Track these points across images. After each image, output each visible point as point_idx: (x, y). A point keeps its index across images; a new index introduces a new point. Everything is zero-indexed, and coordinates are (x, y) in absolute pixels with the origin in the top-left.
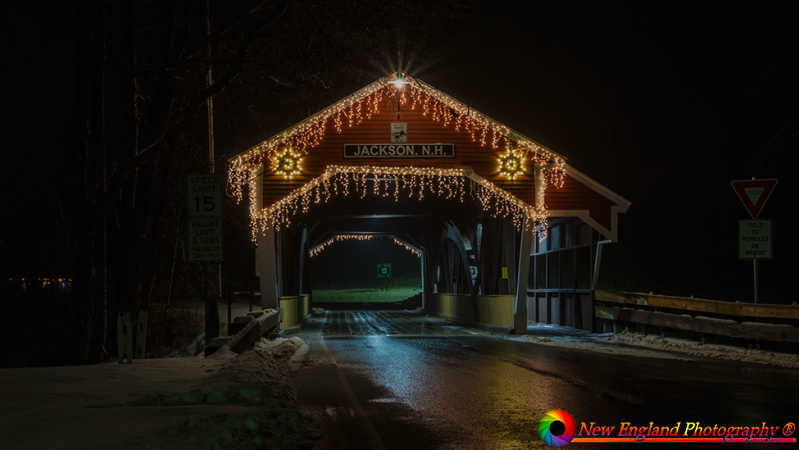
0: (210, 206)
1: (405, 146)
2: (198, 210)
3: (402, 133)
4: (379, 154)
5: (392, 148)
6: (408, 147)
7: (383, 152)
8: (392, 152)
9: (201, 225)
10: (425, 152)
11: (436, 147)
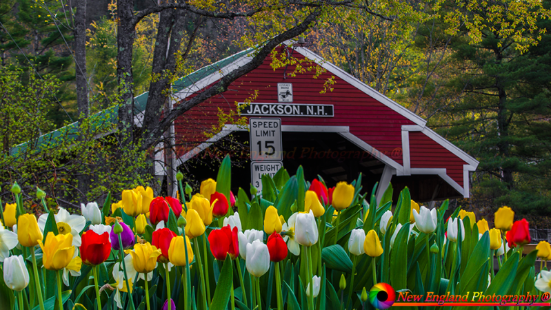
1: (292, 106)
2: (260, 154)
3: (288, 93)
4: (269, 113)
5: (280, 107)
6: (294, 107)
7: (272, 111)
8: (280, 111)
9: (263, 169)
10: (310, 110)
11: (318, 107)
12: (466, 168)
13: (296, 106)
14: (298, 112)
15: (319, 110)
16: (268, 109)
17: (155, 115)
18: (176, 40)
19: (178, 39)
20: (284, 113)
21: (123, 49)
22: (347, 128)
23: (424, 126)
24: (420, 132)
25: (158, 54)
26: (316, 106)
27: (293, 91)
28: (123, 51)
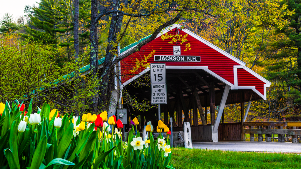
0: (160, 78)
2: (155, 80)
3: (178, 51)
4: (169, 60)
5: (175, 57)
6: (181, 57)
7: (171, 59)
8: (175, 59)
9: (157, 87)
10: (189, 59)
11: (193, 57)
12: (265, 86)
13: (182, 57)
14: (183, 60)
15: (193, 59)
16: (169, 58)
17: (109, 62)
18: (119, 27)
19: (120, 26)
20: (176, 60)
21: (92, 32)
22: (207, 67)
23: (244, 66)
24: (242, 69)
25: (111, 34)
26: (192, 57)
27: (181, 50)
28: (92, 33)
